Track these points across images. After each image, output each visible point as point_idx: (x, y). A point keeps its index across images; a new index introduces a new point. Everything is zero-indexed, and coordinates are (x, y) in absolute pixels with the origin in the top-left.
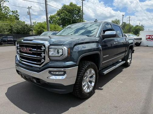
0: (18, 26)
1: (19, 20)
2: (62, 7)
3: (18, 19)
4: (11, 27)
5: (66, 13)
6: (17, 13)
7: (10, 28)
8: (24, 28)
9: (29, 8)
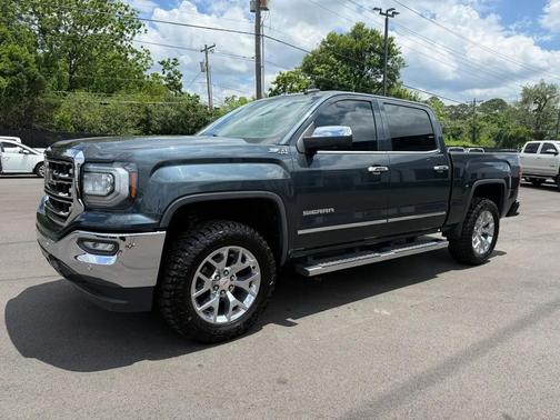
0: (169, 109)
1: (183, 90)
2: (324, 43)
3: (179, 87)
4: (147, 111)
5: (333, 65)
6: (176, 68)
7: (143, 116)
8: (187, 117)
9: (206, 50)
